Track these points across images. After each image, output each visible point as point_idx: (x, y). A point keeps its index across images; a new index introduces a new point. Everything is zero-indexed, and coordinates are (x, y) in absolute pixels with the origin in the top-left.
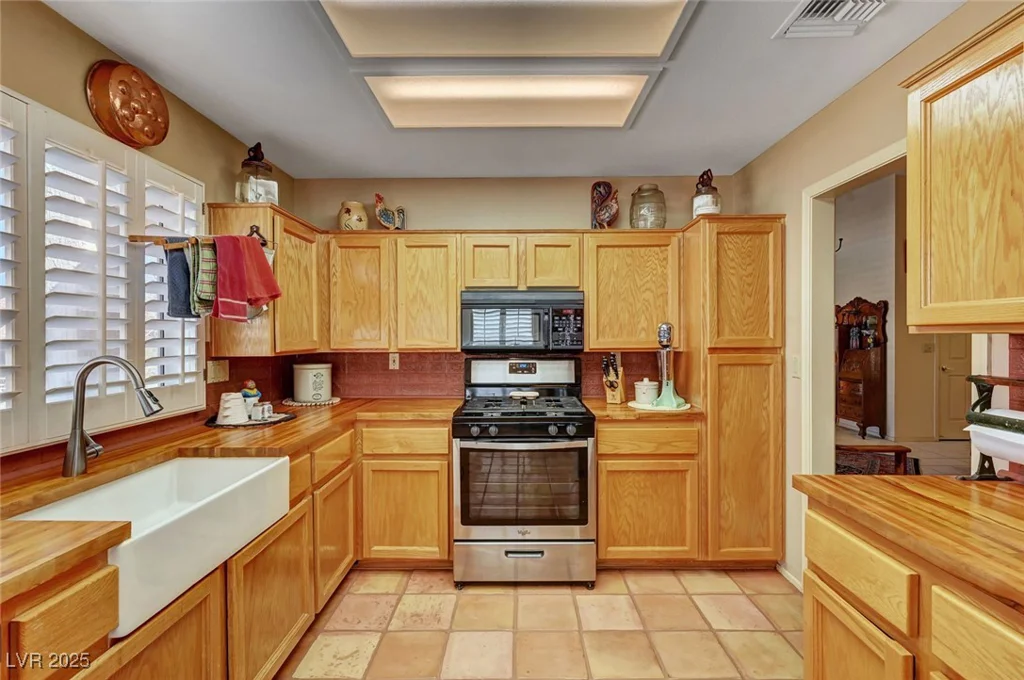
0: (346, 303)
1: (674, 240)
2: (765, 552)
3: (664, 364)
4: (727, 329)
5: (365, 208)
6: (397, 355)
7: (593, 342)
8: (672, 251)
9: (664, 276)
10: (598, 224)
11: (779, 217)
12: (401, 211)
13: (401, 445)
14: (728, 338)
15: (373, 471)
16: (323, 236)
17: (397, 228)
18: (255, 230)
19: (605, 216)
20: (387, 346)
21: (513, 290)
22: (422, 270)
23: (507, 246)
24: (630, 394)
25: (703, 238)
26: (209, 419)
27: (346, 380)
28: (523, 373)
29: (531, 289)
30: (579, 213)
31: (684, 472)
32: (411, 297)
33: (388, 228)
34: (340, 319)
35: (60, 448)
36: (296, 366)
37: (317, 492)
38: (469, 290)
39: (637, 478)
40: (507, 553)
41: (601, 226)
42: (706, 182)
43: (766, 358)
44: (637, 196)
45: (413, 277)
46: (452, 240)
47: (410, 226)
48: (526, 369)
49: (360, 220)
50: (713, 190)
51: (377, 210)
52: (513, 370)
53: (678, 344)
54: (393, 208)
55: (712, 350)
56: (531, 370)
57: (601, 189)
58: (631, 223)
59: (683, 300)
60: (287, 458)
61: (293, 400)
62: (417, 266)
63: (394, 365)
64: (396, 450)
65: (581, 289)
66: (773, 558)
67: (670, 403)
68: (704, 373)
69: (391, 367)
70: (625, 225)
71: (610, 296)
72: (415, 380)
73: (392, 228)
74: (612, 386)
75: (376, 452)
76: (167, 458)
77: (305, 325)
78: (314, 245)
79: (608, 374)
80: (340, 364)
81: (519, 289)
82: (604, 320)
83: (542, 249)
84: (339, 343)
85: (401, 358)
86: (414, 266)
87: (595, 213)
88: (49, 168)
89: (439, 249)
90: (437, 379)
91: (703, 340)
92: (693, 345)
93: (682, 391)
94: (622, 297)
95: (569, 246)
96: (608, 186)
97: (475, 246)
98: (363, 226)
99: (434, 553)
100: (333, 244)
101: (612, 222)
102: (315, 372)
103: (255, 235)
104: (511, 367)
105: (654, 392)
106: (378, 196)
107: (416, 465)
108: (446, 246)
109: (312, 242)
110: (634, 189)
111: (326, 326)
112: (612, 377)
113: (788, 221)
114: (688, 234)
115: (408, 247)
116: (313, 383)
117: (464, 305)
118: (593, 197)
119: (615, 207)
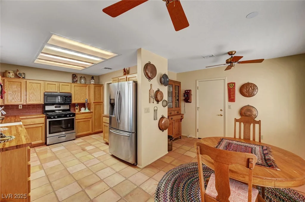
1: (88, 86)
2: (100, 130)
3: (86, 105)
4: (96, 100)
6: (22, 105)
7: (73, 102)
8: (87, 88)
9: (86, 91)
10: (73, 82)
11: (103, 85)
12: (24, 74)
14: (96, 101)
17: (23, 78)
19: (75, 80)
20: (23, 103)
21: (57, 92)
22: (33, 88)
23: (55, 84)
24: (80, 110)
25: (92, 87)
29: (61, 93)
30: (69, 79)
31: (89, 120)
32: (30, 93)
38: (46, 92)
40: (59, 137)
42: (93, 78)
43: (101, 103)
44: (81, 77)
45: (31, 89)
46: (42, 82)
48: (58, 107)
49: (13, 75)
50: (94, 79)
51: (17, 73)
52: (56, 107)
53: (88, 102)
55: (94, 103)
57: (74, 75)
58: (80, 82)
59: (89, 95)
60: (21, 122)
64: (32, 123)
65: (71, 93)
66: (102, 130)
67: (87, 111)
68: (92, 106)
69: (19, 108)
70: (78, 82)
71: (76, 94)
72: (27, 111)
74: (77, 109)
79: (76, 107)
82: (75, 98)
83: (63, 85)
85: (22, 106)
86: (31, 87)
87: (73, 79)
89: (38, 84)
91: (92, 101)
92: (91, 102)
93: (89, 109)
94: (79, 94)
95: (69, 85)
96: (75, 75)
97: (48, 84)
99: (41, 142)
100: (6, 80)
101: (76, 81)
104: (55, 107)
105: (84, 109)
106: (17, 70)
107: (36, 126)
108: (40, 83)
110: (81, 76)
112: (77, 107)
113: (104, 85)
114: (90, 85)
115: (30, 83)
117: (45, 95)
118: (72, 77)
119: (77, 79)
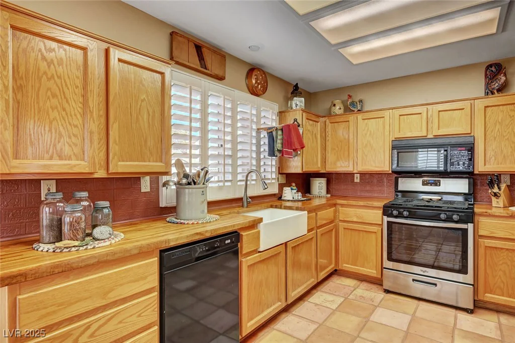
0: (333, 149)
5: (343, 102)
6: (359, 175)
7: (481, 167)
10: (489, 92)
12: (361, 101)
13: (357, 217)
15: (344, 228)
16: (323, 118)
17: (359, 110)
18: (296, 120)
19: (496, 85)
20: (352, 170)
21: (424, 138)
22: (371, 131)
23: (421, 114)
26: (279, 197)
27: (334, 186)
28: (431, 185)
29: (436, 137)
32: (365, 144)
33: (354, 111)
34: (331, 157)
35: (241, 199)
36: (311, 179)
37: (318, 230)
38: (397, 140)
39: (510, 254)
40: (414, 280)
41: (493, 93)
45: (366, 134)
46: (387, 114)
47: (366, 109)
48: (433, 183)
49: (340, 109)
51: (348, 103)
52: (424, 184)
54: (357, 99)
56: (437, 184)
57: (493, 69)
60: (306, 212)
61: (310, 194)
62: (368, 129)
63: (357, 179)
64: (355, 219)
65: (472, 134)
69: (355, 181)
71: (495, 138)
72: (368, 188)
73: (356, 110)
74: (495, 195)
75: (345, 219)
76: (268, 208)
77: (315, 160)
78: (319, 123)
79: (493, 188)
80: (331, 178)
81: (428, 137)
82: (490, 153)
83: (443, 112)
84: (330, 168)
85: (361, 176)
86: (367, 128)
87: (487, 85)
88: (239, 110)
89: (380, 119)
90: (380, 188)
94: (506, 138)
95: (463, 109)
96: (498, 65)
97: (400, 115)
98: (342, 111)
99: (374, 273)
100: (328, 121)
101: (501, 89)
102: (319, 182)
103: (296, 123)
104: (423, 182)
106: (349, 95)
107: (364, 228)
108: (384, 117)
109: (318, 122)
111: (324, 161)
112: (496, 190)
115: (363, 119)
116: (319, 186)
117: (393, 148)
118: (486, 75)
119: (503, 78)
